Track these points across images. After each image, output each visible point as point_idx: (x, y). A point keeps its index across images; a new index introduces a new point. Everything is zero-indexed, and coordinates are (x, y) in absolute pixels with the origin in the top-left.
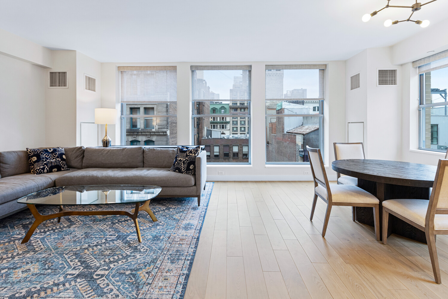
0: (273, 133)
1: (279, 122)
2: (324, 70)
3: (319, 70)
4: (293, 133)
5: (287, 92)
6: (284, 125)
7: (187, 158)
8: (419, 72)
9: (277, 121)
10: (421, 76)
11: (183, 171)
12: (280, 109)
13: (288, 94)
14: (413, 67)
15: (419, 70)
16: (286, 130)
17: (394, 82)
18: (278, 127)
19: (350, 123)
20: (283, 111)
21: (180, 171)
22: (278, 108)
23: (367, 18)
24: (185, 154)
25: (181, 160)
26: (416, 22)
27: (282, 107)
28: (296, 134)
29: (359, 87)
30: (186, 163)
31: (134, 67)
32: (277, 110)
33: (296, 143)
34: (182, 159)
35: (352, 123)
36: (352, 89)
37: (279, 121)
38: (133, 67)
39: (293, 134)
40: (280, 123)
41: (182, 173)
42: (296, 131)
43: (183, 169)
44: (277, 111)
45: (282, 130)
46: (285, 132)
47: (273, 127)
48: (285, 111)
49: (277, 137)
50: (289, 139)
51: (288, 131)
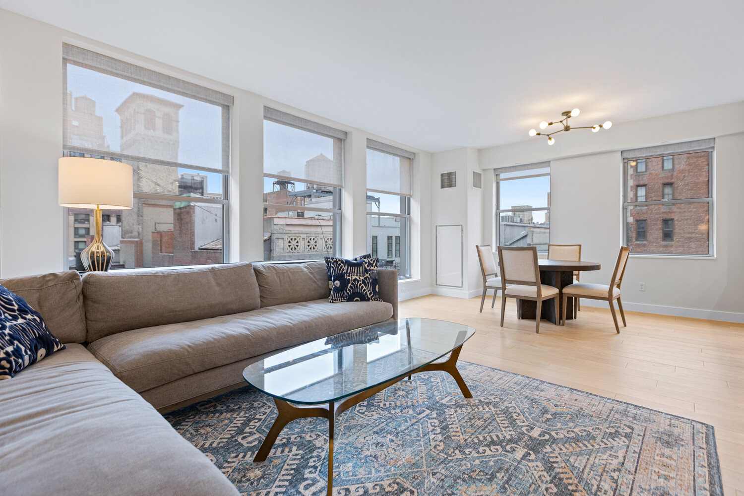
0: (164, 251)
1: (180, 231)
6: (193, 235)
7: (367, 275)
9: (177, 228)
11: (369, 297)
12: (185, 207)
16: (198, 244)
18: (179, 240)
19: (440, 226)
20: (192, 211)
21: (363, 298)
22: (180, 205)
24: (362, 269)
25: (356, 279)
27: (189, 203)
30: (368, 283)
31: (120, 61)
32: (177, 207)
34: (358, 278)
35: (445, 226)
36: (442, 187)
37: (180, 228)
38: (116, 60)
40: (184, 232)
41: (368, 300)
43: (368, 293)
44: (175, 209)
45: (189, 244)
46: (196, 249)
47: (164, 240)
48: (195, 211)
49: (174, 259)
50: (210, 260)
51: (201, 246)
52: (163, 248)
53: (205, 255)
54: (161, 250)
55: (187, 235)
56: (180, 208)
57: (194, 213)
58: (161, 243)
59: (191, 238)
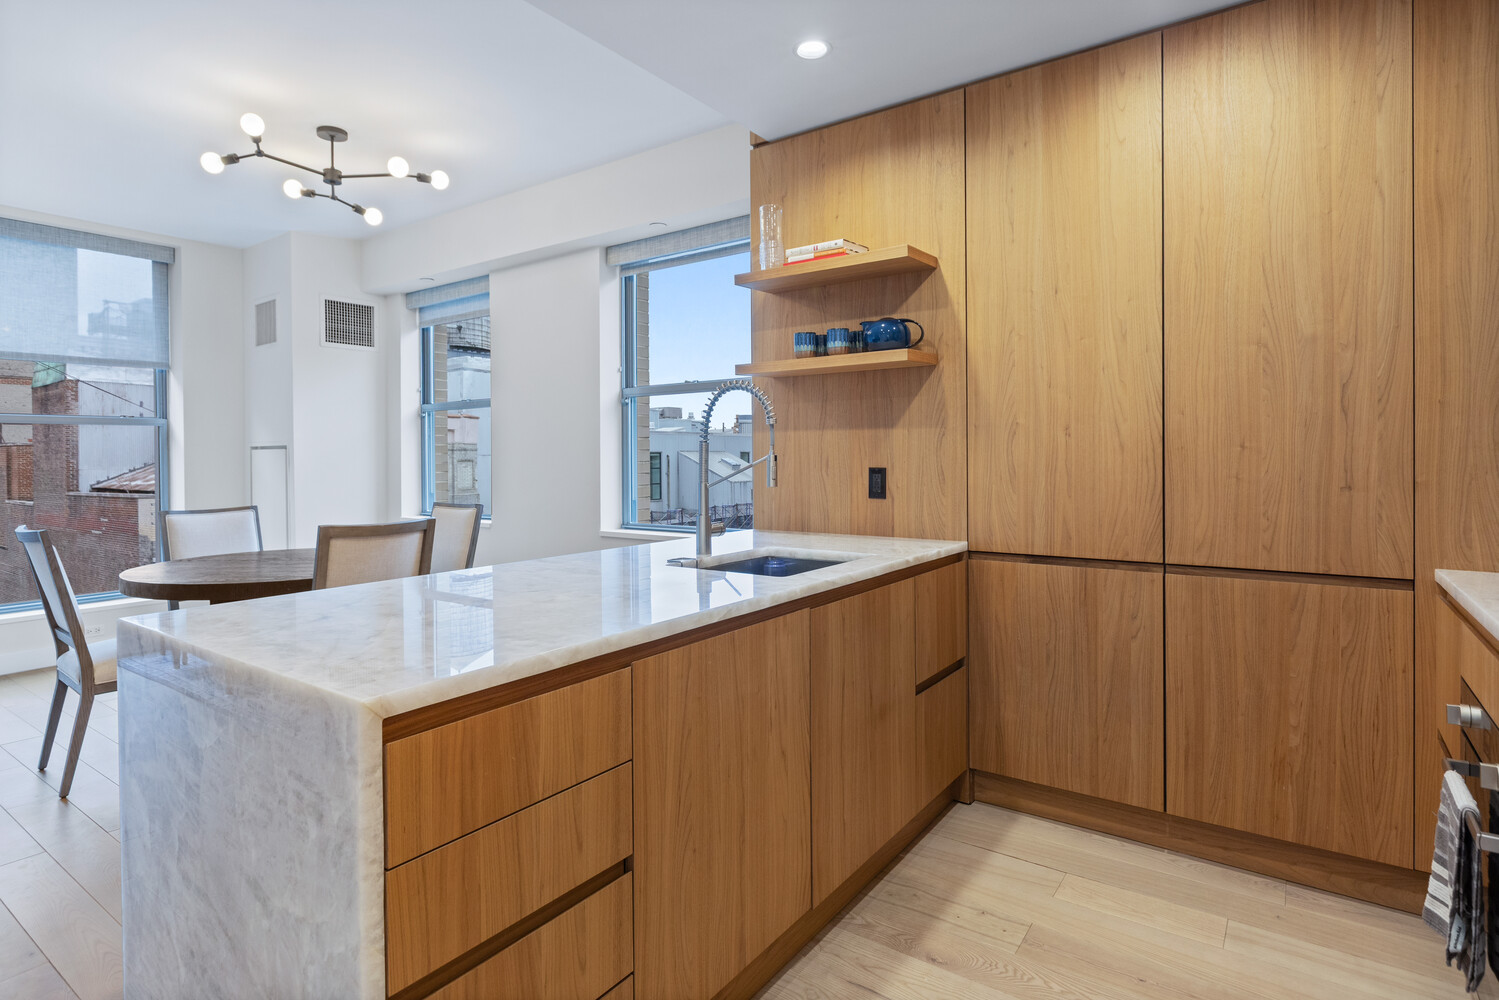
0: (15, 493)
1: (47, 444)
2: (167, 264)
3: (154, 262)
4: (124, 491)
5: (107, 309)
6: (75, 455)
8: (420, 323)
9: (41, 437)
10: (425, 332)
12: (55, 385)
13: (112, 315)
14: (407, 308)
15: (420, 316)
16: (90, 475)
17: (365, 338)
18: (44, 465)
19: (256, 448)
20: (69, 393)
22: (44, 378)
23: (212, 163)
26: (353, 207)
27: (64, 373)
28: (136, 495)
29: (275, 340)
32: (40, 384)
33: (136, 534)
35: (263, 448)
36: (259, 343)
37: (46, 436)
39: (121, 495)
40: (53, 445)
42: (139, 482)
44: (35, 390)
45: (65, 477)
46: (84, 489)
47: (15, 467)
48: (80, 394)
49: (36, 514)
50: (105, 517)
51: (98, 483)
52: (15, 487)
53: (96, 504)
54: (9, 492)
55: (59, 455)
56: (46, 387)
57: (76, 400)
58: (8, 475)
59: (68, 462)
